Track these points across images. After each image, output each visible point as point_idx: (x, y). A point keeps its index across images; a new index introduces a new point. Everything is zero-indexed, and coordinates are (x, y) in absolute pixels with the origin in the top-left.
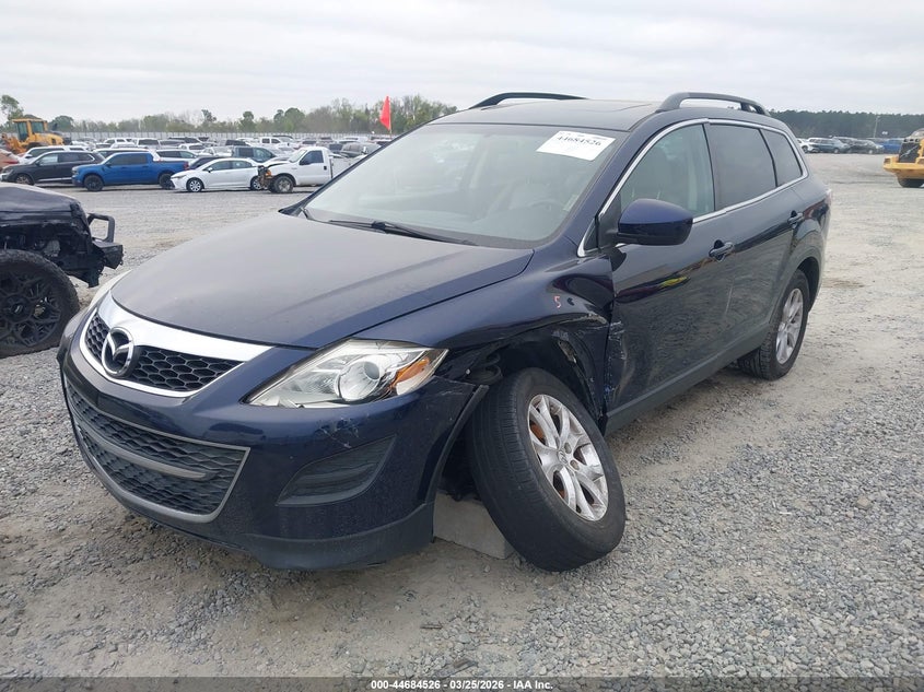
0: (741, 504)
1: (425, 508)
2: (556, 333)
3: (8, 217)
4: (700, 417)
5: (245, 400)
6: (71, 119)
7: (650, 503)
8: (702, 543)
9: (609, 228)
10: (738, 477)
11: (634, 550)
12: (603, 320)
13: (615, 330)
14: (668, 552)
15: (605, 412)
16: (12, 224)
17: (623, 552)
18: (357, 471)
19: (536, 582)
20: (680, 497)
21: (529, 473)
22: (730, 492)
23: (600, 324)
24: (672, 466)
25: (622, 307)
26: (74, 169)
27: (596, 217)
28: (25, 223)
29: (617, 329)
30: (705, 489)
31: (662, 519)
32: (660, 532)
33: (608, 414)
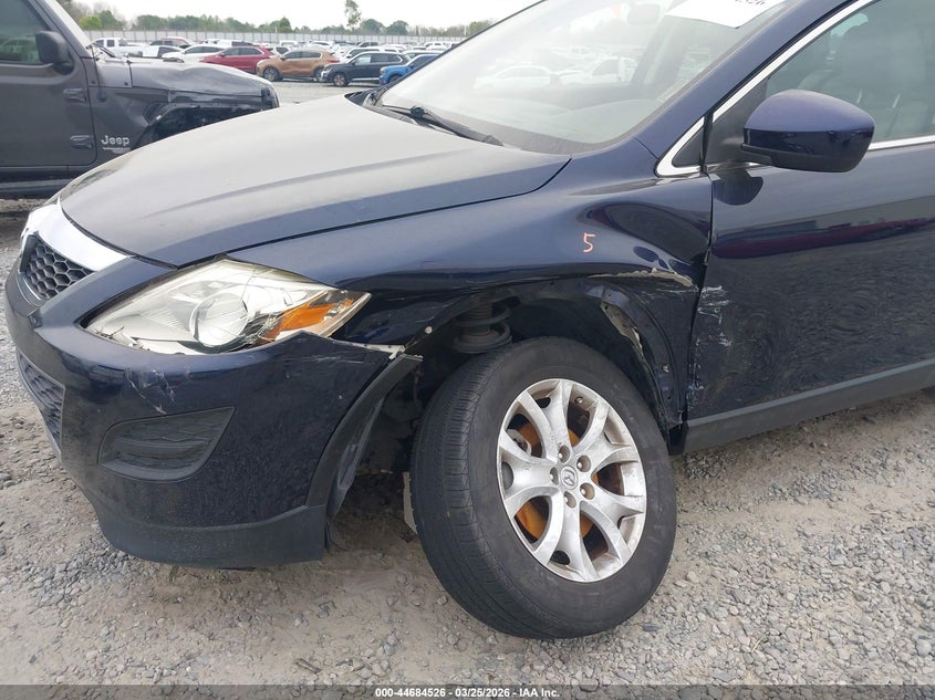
0: (887, 600)
1: (303, 512)
2: (596, 292)
3: (200, 98)
4: (909, 442)
5: (85, 321)
6: (406, 24)
7: (738, 560)
8: (775, 652)
9: (731, 136)
10: (910, 553)
11: (664, 631)
12: (686, 281)
13: (709, 299)
14: (712, 651)
15: (685, 418)
16: (202, 106)
17: (645, 629)
18: (181, 447)
19: (490, 640)
20: (793, 563)
21: (463, 497)
22: (878, 577)
23: (681, 286)
24: (815, 509)
25: (727, 264)
26: (382, 69)
27: (709, 115)
28: (215, 105)
29: (713, 297)
30: (840, 560)
31: (738, 594)
32: (722, 614)
33: (690, 423)
